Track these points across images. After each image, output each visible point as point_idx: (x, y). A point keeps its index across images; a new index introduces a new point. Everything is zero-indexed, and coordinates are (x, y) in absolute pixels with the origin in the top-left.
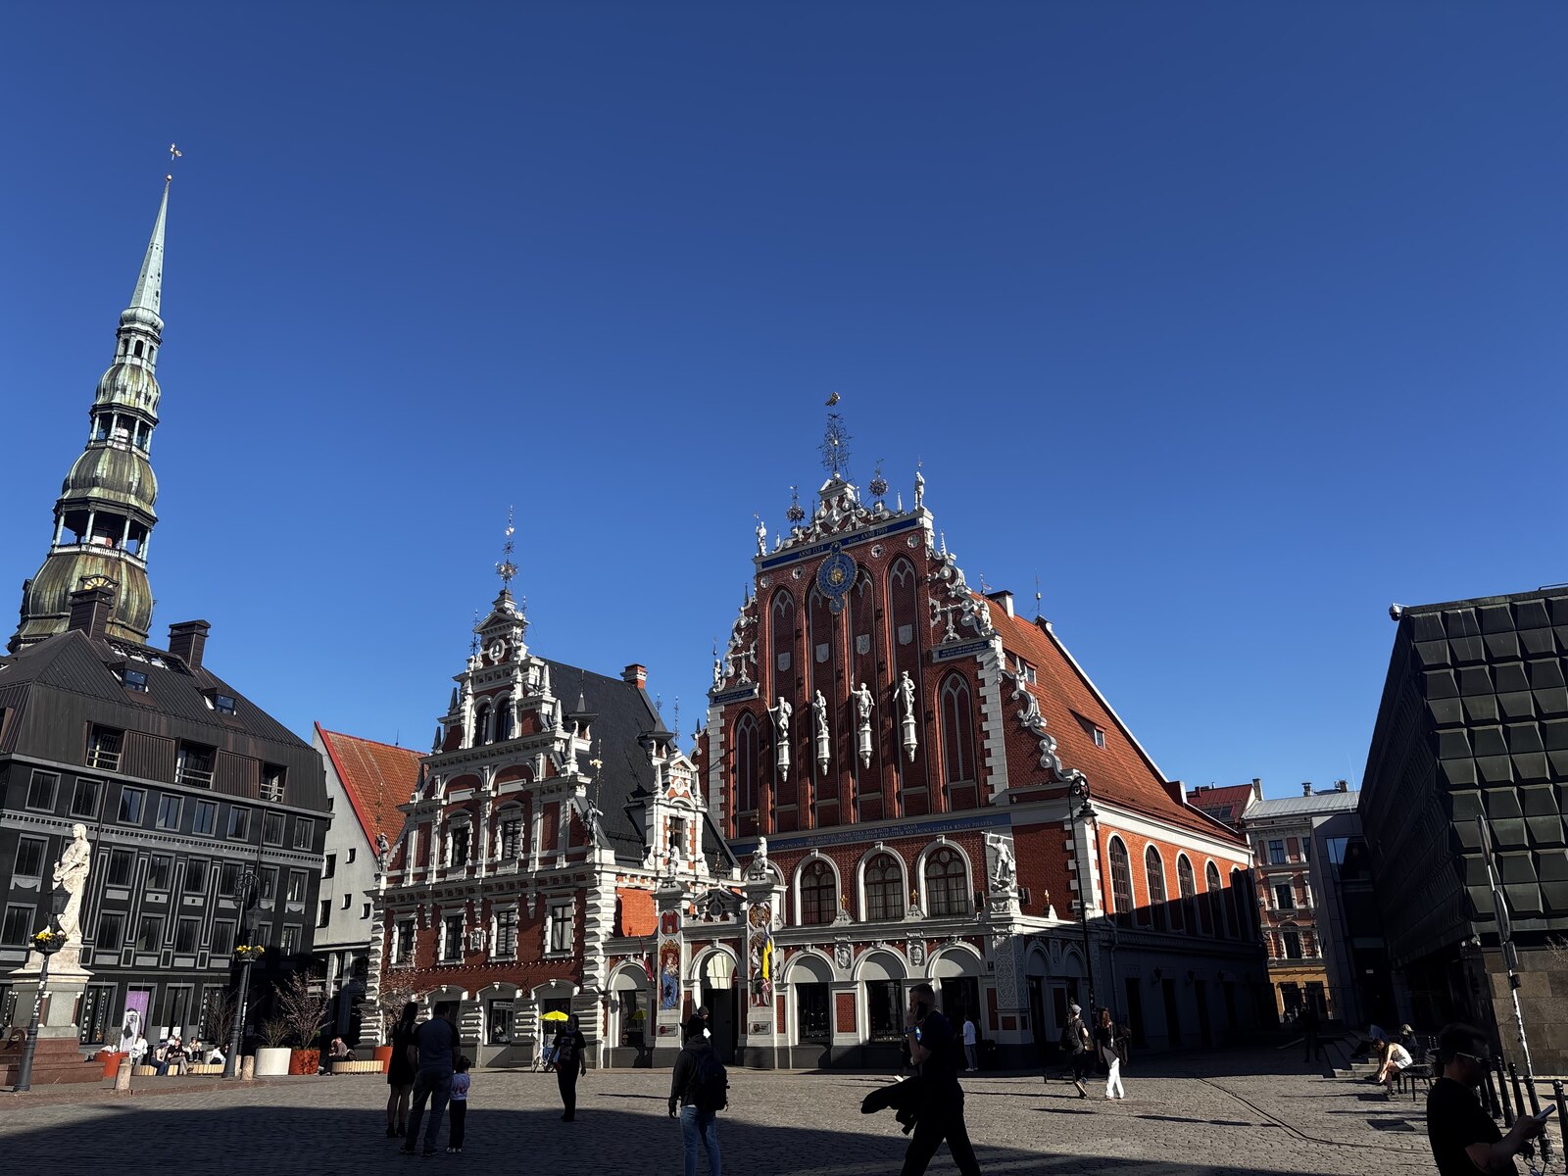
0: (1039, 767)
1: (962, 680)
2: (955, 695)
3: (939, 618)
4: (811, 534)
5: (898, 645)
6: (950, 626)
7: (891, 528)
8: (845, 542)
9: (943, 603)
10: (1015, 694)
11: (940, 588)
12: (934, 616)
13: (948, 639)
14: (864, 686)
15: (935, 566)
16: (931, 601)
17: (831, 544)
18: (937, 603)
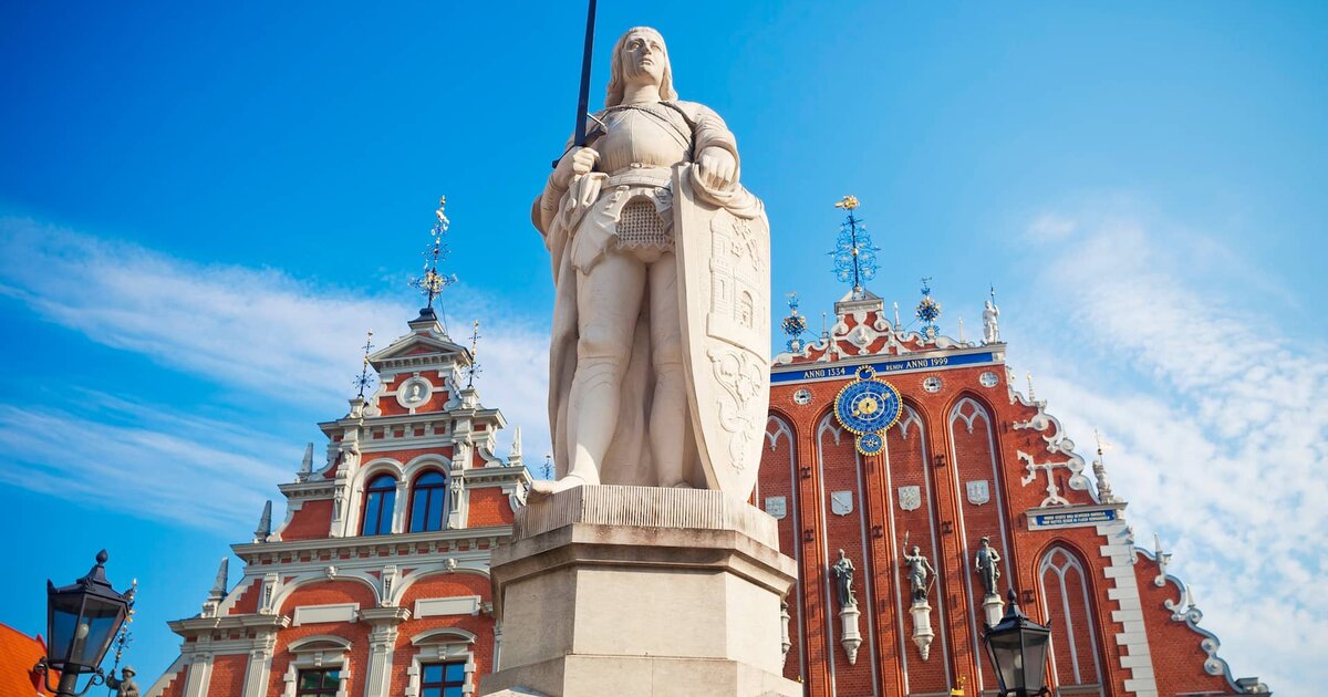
0: (1204, 673)
1: (1070, 556)
2: (1062, 574)
3: (1033, 476)
4: (824, 352)
5: (968, 504)
6: (1052, 488)
7: (952, 360)
8: (880, 367)
9: (1038, 459)
10: (1160, 580)
11: (1036, 441)
12: (1026, 473)
13: (1050, 504)
14: (917, 550)
15: (1024, 413)
16: (1020, 454)
17: (857, 367)
18: (1030, 458)
